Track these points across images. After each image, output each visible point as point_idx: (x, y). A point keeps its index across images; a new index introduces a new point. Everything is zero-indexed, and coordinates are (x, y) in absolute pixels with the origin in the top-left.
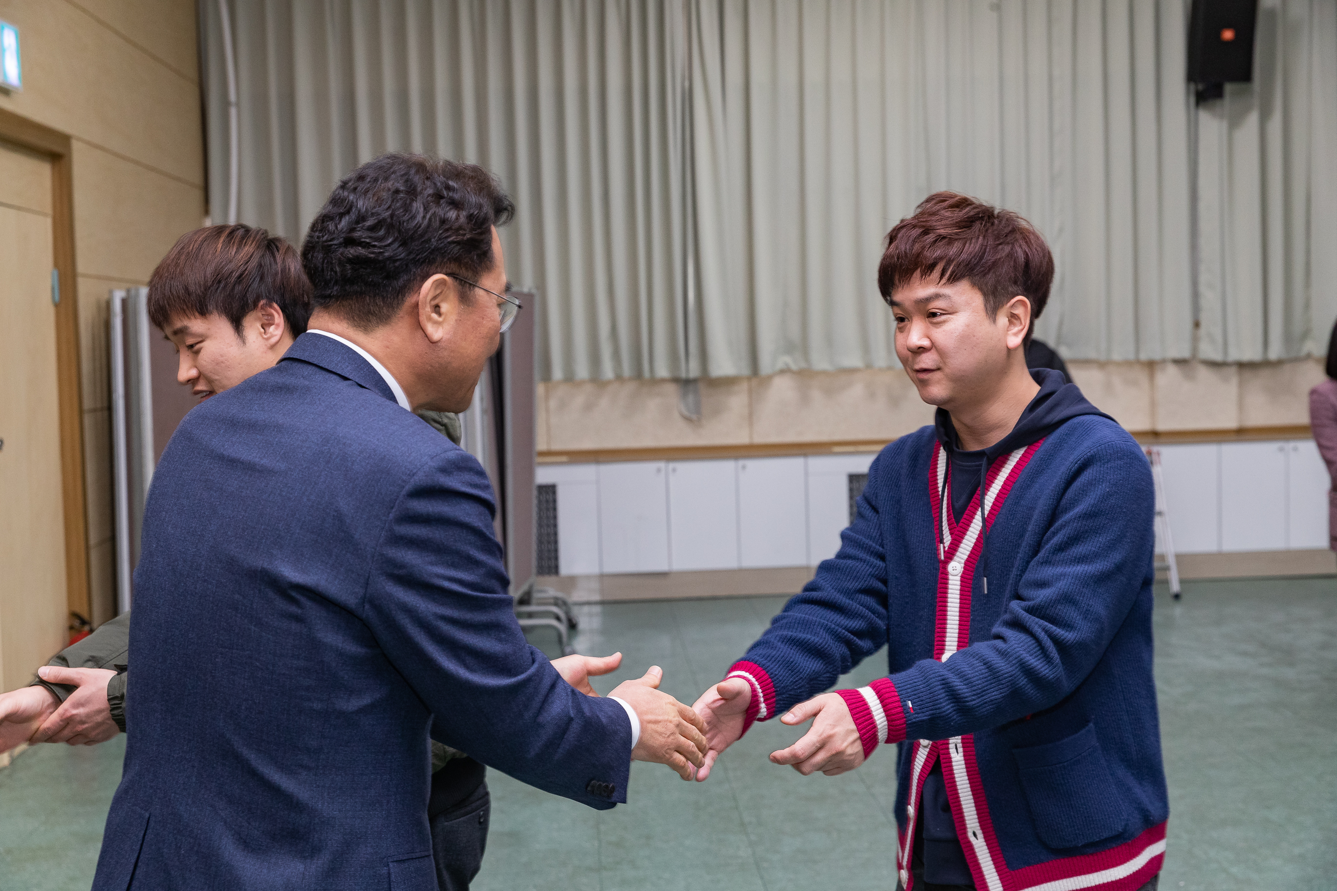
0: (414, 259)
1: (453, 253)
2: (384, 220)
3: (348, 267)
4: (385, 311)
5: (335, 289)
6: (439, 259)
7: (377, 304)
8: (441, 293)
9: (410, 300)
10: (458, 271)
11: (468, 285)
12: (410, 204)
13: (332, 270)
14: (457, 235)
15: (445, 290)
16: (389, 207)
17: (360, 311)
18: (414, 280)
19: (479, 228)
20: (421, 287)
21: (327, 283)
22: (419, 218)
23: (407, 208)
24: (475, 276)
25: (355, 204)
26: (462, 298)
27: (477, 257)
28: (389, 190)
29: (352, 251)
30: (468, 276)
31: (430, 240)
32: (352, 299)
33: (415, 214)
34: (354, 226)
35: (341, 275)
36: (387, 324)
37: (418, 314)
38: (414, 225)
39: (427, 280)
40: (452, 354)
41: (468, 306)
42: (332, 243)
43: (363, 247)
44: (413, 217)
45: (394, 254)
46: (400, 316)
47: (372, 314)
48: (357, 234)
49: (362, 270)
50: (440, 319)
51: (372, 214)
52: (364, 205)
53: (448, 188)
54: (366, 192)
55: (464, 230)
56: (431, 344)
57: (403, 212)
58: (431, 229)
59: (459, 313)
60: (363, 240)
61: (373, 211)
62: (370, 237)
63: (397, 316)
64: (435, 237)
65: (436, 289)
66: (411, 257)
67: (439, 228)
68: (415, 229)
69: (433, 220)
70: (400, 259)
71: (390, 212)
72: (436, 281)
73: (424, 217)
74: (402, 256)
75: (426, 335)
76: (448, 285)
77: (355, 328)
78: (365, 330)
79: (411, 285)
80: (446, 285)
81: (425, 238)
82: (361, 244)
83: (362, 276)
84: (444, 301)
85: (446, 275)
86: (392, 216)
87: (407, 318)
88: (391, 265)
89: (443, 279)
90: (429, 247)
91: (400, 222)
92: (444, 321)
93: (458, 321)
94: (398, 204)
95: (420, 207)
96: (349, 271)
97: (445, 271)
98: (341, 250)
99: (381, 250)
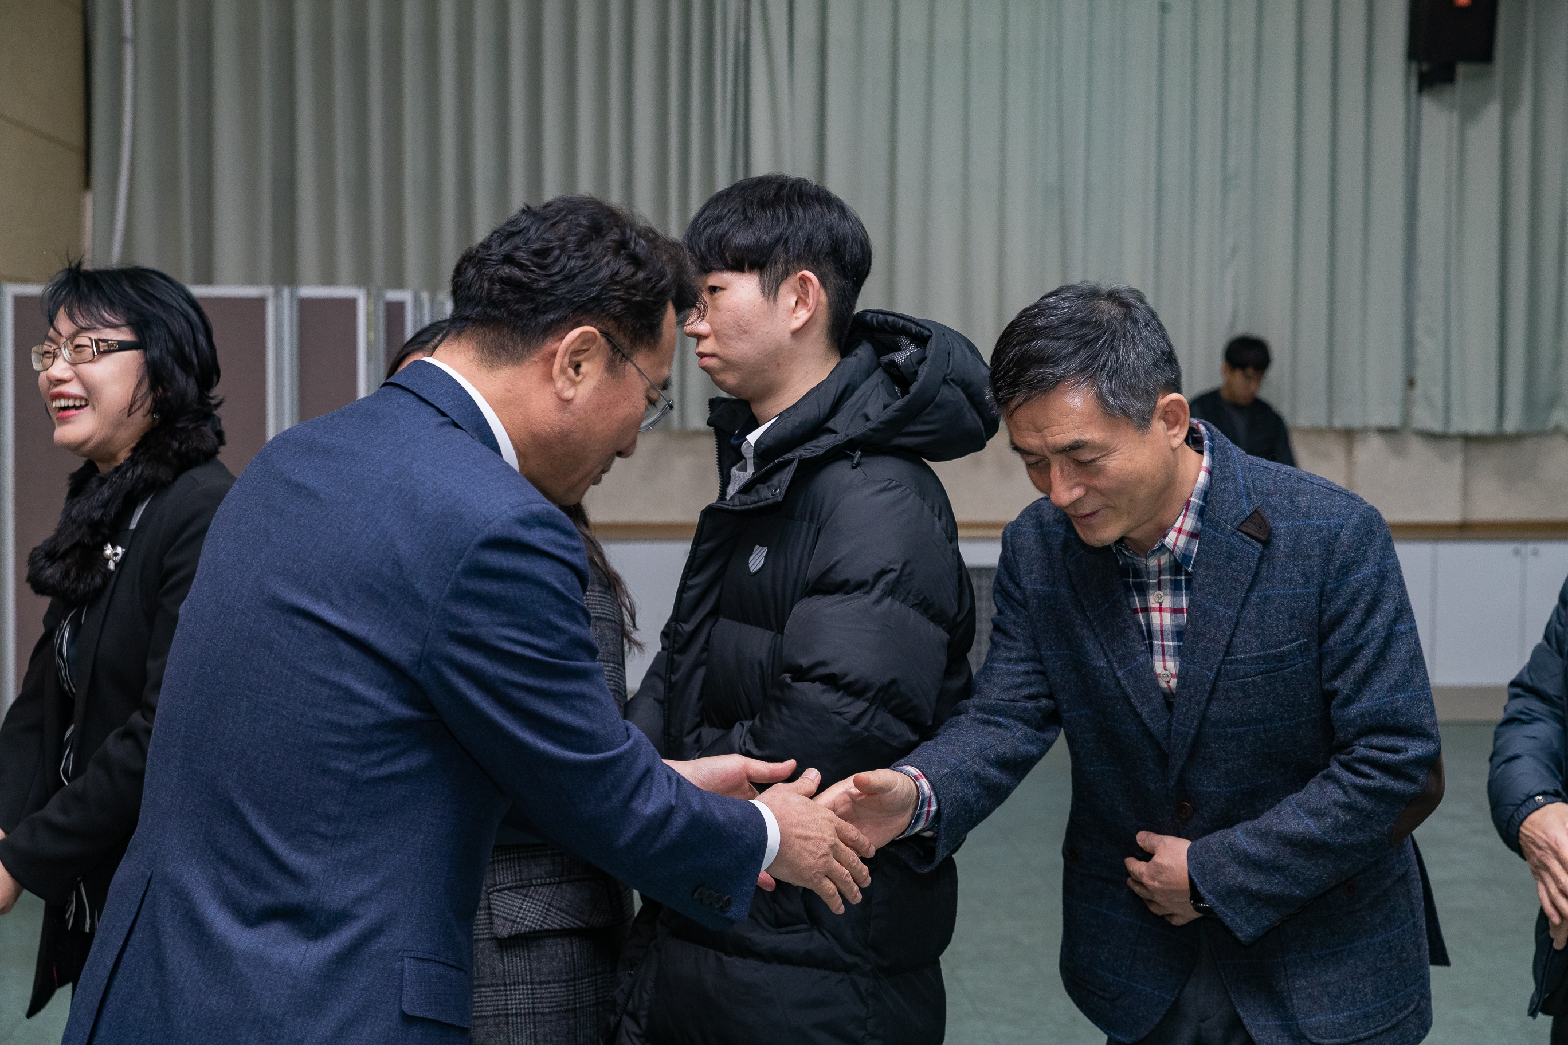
0: (570, 300)
1: (615, 310)
2: (553, 248)
3: (498, 286)
4: (520, 349)
5: (476, 309)
6: (596, 310)
7: (513, 339)
8: (586, 349)
9: (550, 345)
10: (611, 333)
11: (620, 354)
12: (587, 243)
14: (625, 292)
15: (594, 347)
16: (564, 239)
17: (492, 342)
18: (561, 324)
19: (654, 297)
20: (563, 335)
21: (469, 301)
22: (592, 260)
23: (581, 244)
24: (632, 347)
25: (530, 226)
26: (609, 365)
27: (640, 326)
29: (506, 270)
31: (594, 285)
32: (489, 327)
33: (589, 252)
34: (520, 245)
35: (488, 293)
36: (517, 364)
37: (553, 363)
38: (583, 264)
39: (574, 329)
40: (578, 424)
41: (613, 377)
43: (521, 270)
44: (586, 257)
45: (551, 288)
46: (534, 359)
47: (505, 351)
48: (520, 254)
49: (511, 294)
50: (578, 379)
51: (543, 238)
52: (536, 233)
53: (636, 242)
54: (546, 219)
55: (637, 291)
57: (576, 246)
58: (601, 276)
60: (523, 262)
61: (544, 235)
62: (532, 262)
64: (600, 285)
65: (583, 343)
66: (569, 296)
67: (610, 277)
68: (584, 268)
69: (606, 267)
70: (555, 295)
71: (563, 243)
72: (585, 333)
73: (597, 260)
74: (560, 292)
75: (556, 389)
76: (597, 344)
77: (480, 362)
78: (491, 366)
79: (556, 328)
80: (595, 343)
81: (592, 281)
82: (521, 266)
83: (509, 300)
84: (586, 360)
85: (598, 330)
86: (563, 249)
87: (541, 363)
88: (543, 298)
89: (594, 333)
90: (590, 293)
91: (568, 259)
92: (580, 382)
93: (597, 389)
94: (574, 238)
95: (597, 249)
96: (497, 292)
97: (598, 325)
98: (499, 266)
99: (539, 278)
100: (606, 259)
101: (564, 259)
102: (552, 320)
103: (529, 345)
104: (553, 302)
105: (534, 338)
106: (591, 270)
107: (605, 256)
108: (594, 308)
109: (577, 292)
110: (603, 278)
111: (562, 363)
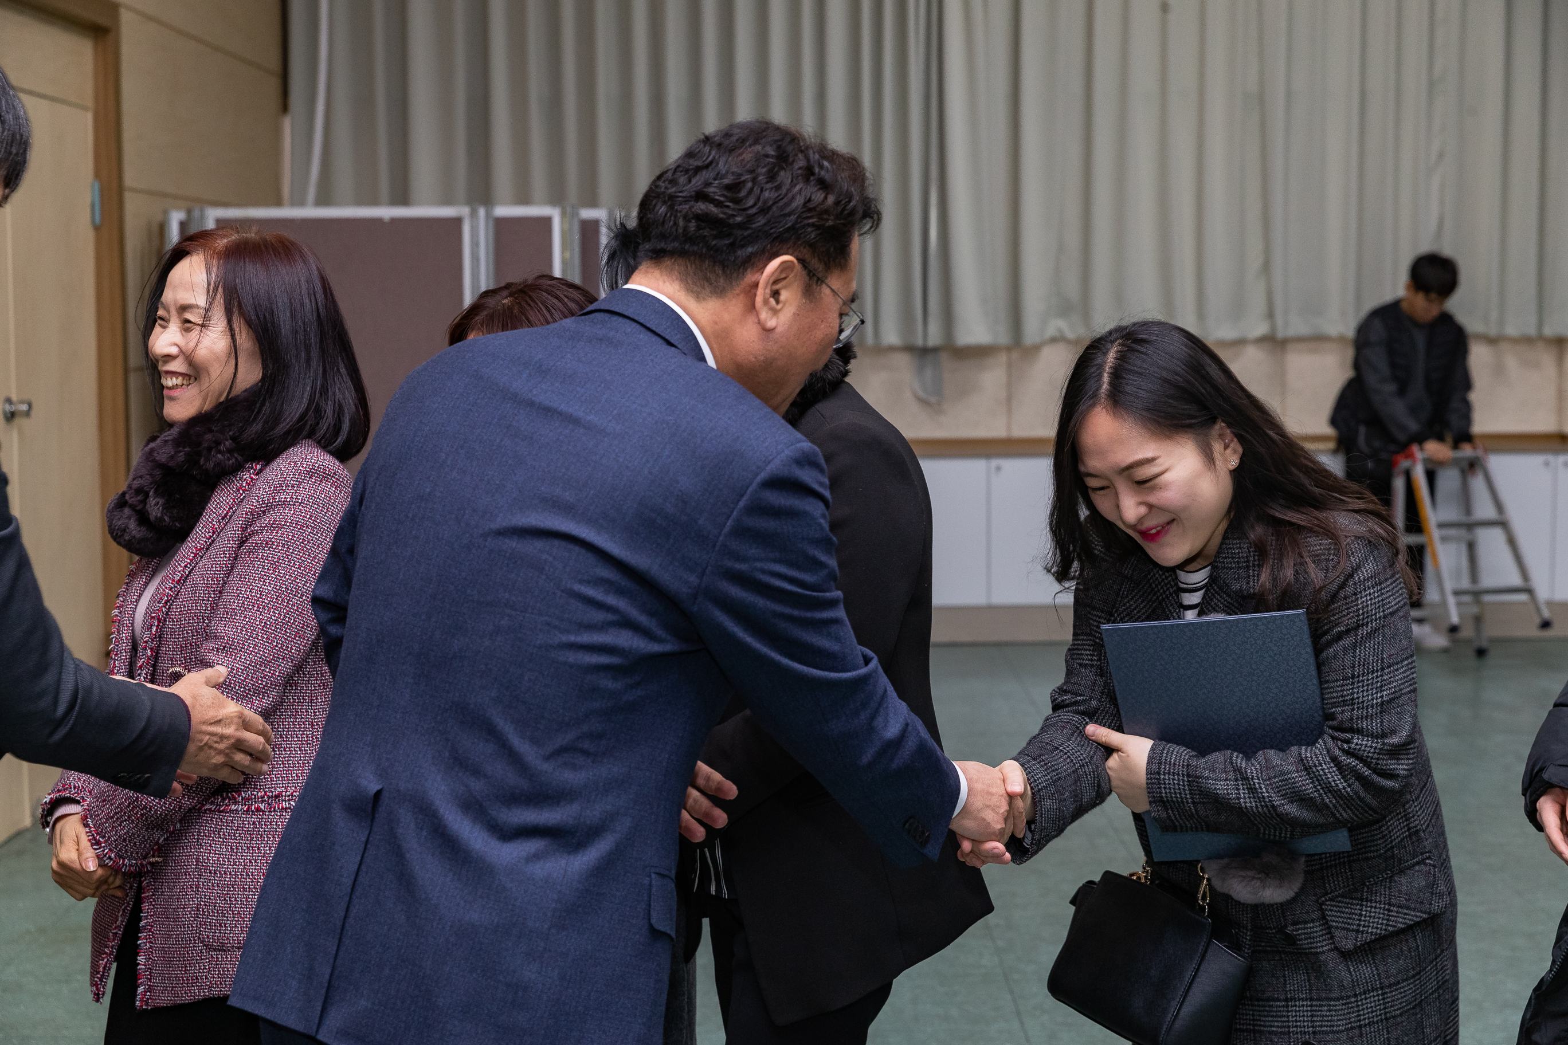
0: (767, 231)
1: (810, 237)
2: (744, 182)
3: (693, 223)
4: (722, 281)
5: (672, 245)
6: (793, 240)
7: (715, 272)
8: (785, 278)
9: (750, 277)
10: (808, 261)
11: (815, 279)
12: (777, 173)
13: (675, 224)
14: (817, 218)
15: (791, 276)
16: (751, 172)
17: (695, 274)
18: (760, 256)
20: (765, 265)
21: (663, 236)
22: (784, 190)
23: (772, 177)
24: (827, 271)
25: (716, 161)
26: (807, 291)
27: (833, 250)
28: (758, 152)
29: (701, 207)
30: (818, 267)
31: (789, 214)
32: (689, 260)
33: (781, 182)
34: (713, 181)
35: (683, 231)
36: (720, 296)
37: (755, 295)
38: (776, 195)
39: (774, 258)
40: (781, 350)
41: (811, 302)
42: (680, 194)
43: (716, 206)
44: (778, 188)
45: (748, 222)
46: (735, 291)
47: (707, 281)
48: (711, 189)
49: (707, 230)
50: (779, 307)
51: (734, 173)
52: (726, 162)
53: (820, 167)
54: (731, 151)
55: (829, 216)
56: (764, 331)
57: (767, 178)
58: (794, 205)
60: (717, 197)
61: (735, 171)
62: (724, 196)
63: (733, 290)
64: (795, 215)
65: (782, 272)
66: (765, 228)
68: (777, 199)
69: (798, 196)
70: (752, 228)
71: (754, 175)
72: (785, 262)
73: (789, 190)
75: (759, 320)
76: (795, 271)
77: (687, 293)
78: (698, 297)
79: (757, 260)
80: (792, 271)
81: (787, 210)
82: (716, 202)
83: (705, 236)
84: (785, 287)
85: (795, 257)
86: (754, 180)
87: (742, 295)
88: (740, 233)
89: (792, 262)
90: (785, 223)
91: (762, 191)
92: (780, 310)
93: (797, 316)
94: (764, 170)
95: (788, 178)
96: (693, 229)
97: (796, 254)
98: (692, 203)
99: (735, 213)
100: (798, 188)
101: (757, 191)
102: (752, 253)
103: (731, 278)
104: (749, 235)
105: (735, 270)
106: (785, 200)
107: (796, 185)
108: (792, 236)
109: (773, 223)
110: (797, 208)
111: (765, 293)
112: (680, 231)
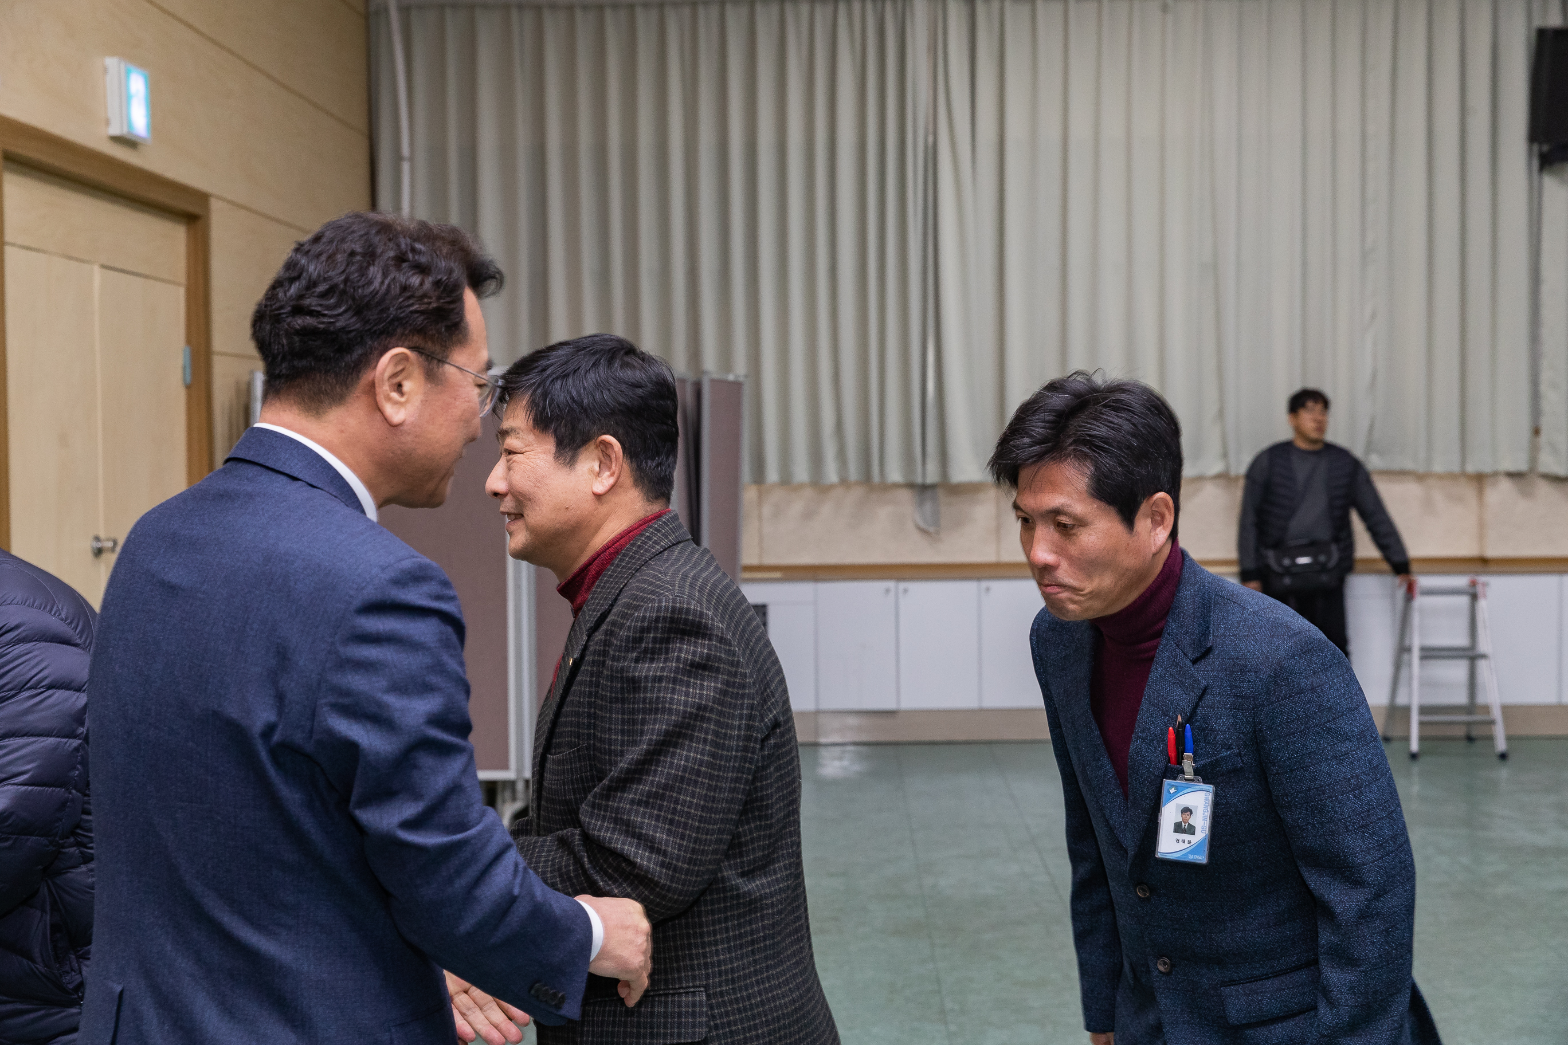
0: (369, 330)
1: (416, 324)
2: (337, 285)
3: (296, 339)
4: (338, 390)
5: (284, 365)
6: (399, 331)
7: (329, 382)
8: (403, 370)
9: (366, 378)
10: (422, 346)
11: (436, 362)
12: (368, 267)
13: (279, 343)
14: (420, 304)
15: (408, 365)
16: (344, 271)
17: (310, 391)
18: (370, 354)
19: (448, 297)
20: (378, 362)
22: (376, 284)
23: (363, 271)
24: (444, 351)
25: (306, 267)
26: (429, 375)
27: (445, 330)
28: (345, 251)
29: (299, 322)
30: (436, 350)
31: (388, 308)
32: (302, 377)
33: (371, 279)
34: (304, 292)
35: (289, 347)
36: (341, 404)
37: (375, 393)
38: (370, 291)
39: (385, 354)
40: (417, 440)
41: (437, 385)
42: (276, 312)
43: (313, 317)
44: (370, 283)
45: (347, 325)
46: (355, 395)
47: (323, 393)
48: (307, 302)
49: (310, 342)
50: (403, 400)
51: (325, 280)
52: (315, 270)
53: (413, 250)
54: (320, 255)
55: (430, 298)
56: (392, 428)
57: (359, 276)
58: (392, 296)
59: (425, 393)
60: (313, 308)
61: (326, 276)
62: (321, 305)
63: (352, 395)
64: (393, 306)
65: (396, 364)
66: (368, 327)
67: (400, 295)
68: (371, 296)
69: (393, 286)
70: (354, 330)
71: (343, 277)
72: (396, 355)
73: (382, 283)
74: (358, 326)
75: (385, 417)
76: (411, 360)
77: (307, 414)
78: (318, 413)
79: (368, 360)
80: (407, 361)
81: (383, 306)
82: (311, 313)
84: (406, 378)
85: (407, 348)
87: (364, 397)
88: (344, 337)
89: (404, 353)
90: (388, 317)
91: (354, 288)
92: (406, 402)
93: (424, 402)
94: (353, 268)
95: (378, 271)
96: (298, 344)
97: (406, 343)
98: (289, 320)
99: (332, 320)
100: (391, 277)
102: (360, 356)
103: (347, 384)
105: (349, 374)
107: (388, 275)
108: (395, 330)
110: (395, 297)
112: (286, 348)
